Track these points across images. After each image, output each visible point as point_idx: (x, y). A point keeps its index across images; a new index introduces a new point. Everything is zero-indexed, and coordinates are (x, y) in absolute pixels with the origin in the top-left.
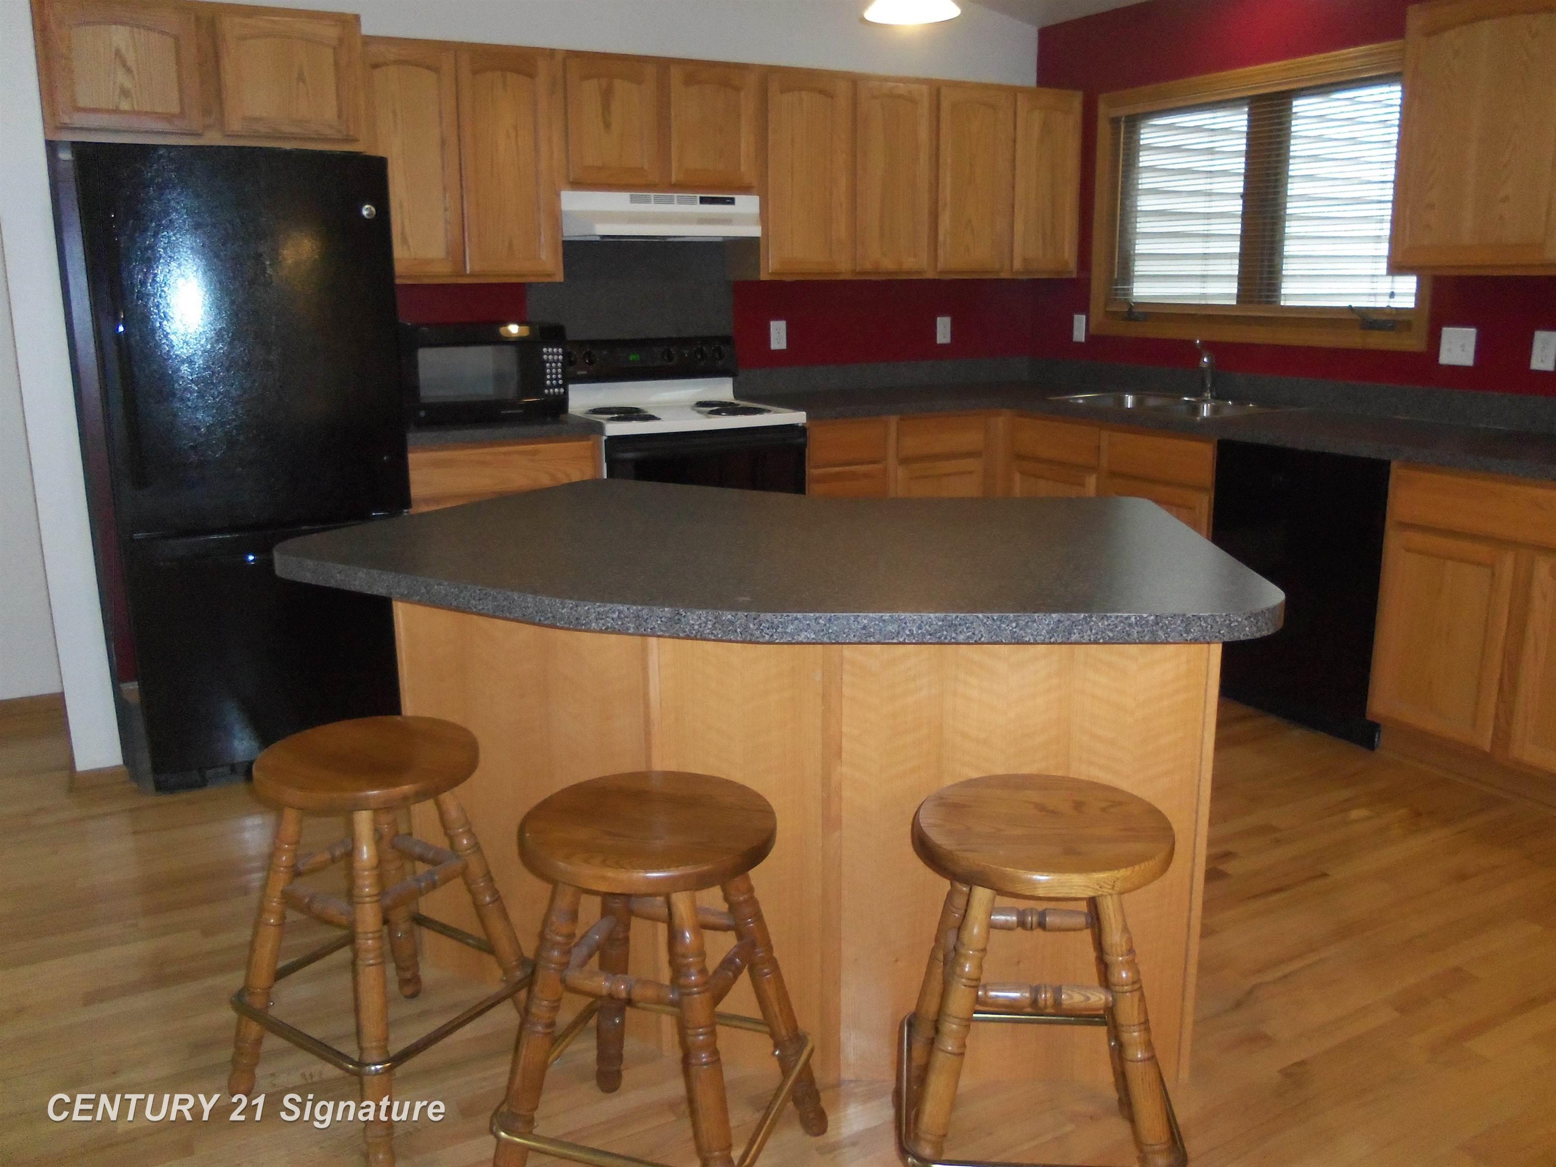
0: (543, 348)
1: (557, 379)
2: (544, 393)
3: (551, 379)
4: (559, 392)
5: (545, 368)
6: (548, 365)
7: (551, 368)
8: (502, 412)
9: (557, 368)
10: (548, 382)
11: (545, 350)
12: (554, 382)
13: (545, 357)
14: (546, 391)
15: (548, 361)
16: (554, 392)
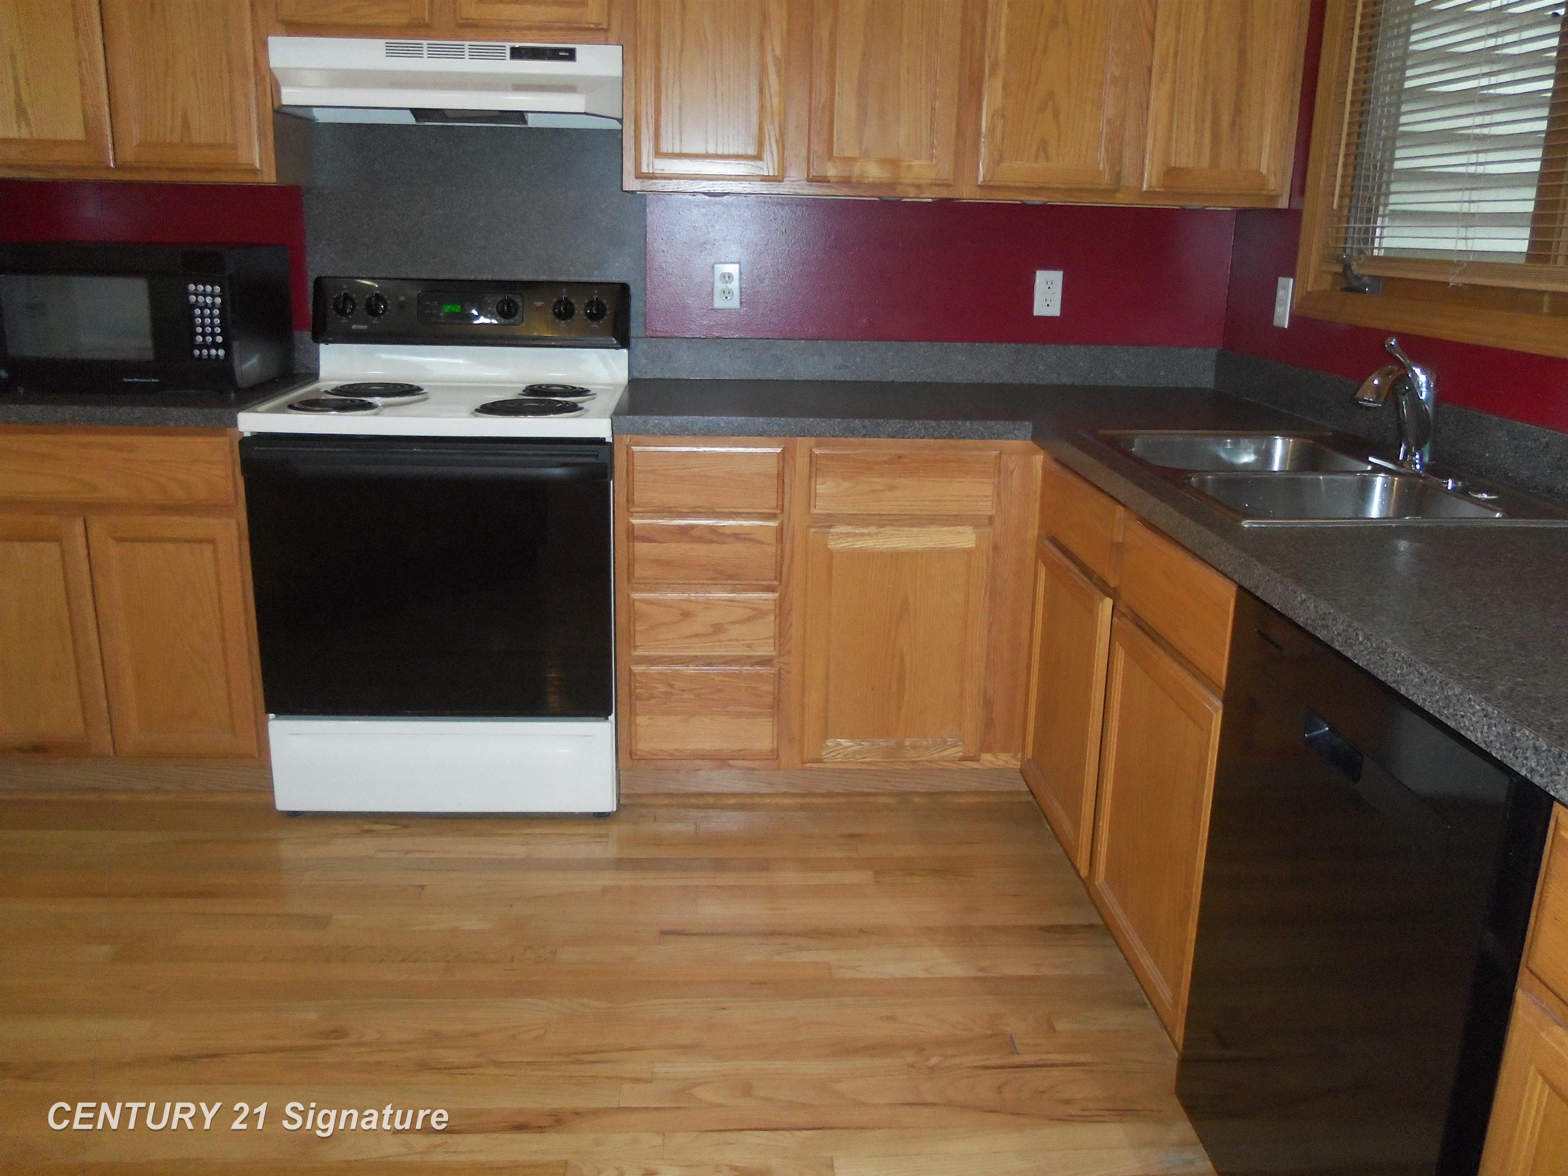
0: (188, 284)
1: (213, 335)
2: (193, 355)
3: (204, 334)
4: (217, 355)
5: (192, 317)
6: (198, 311)
7: (202, 317)
8: (125, 380)
9: (211, 317)
10: (199, 339)
11: (192, 287)
12: (209, 339)
13: (193, 298)
14: (197, 352)
15: (195, 305)
16: (209, 355)
